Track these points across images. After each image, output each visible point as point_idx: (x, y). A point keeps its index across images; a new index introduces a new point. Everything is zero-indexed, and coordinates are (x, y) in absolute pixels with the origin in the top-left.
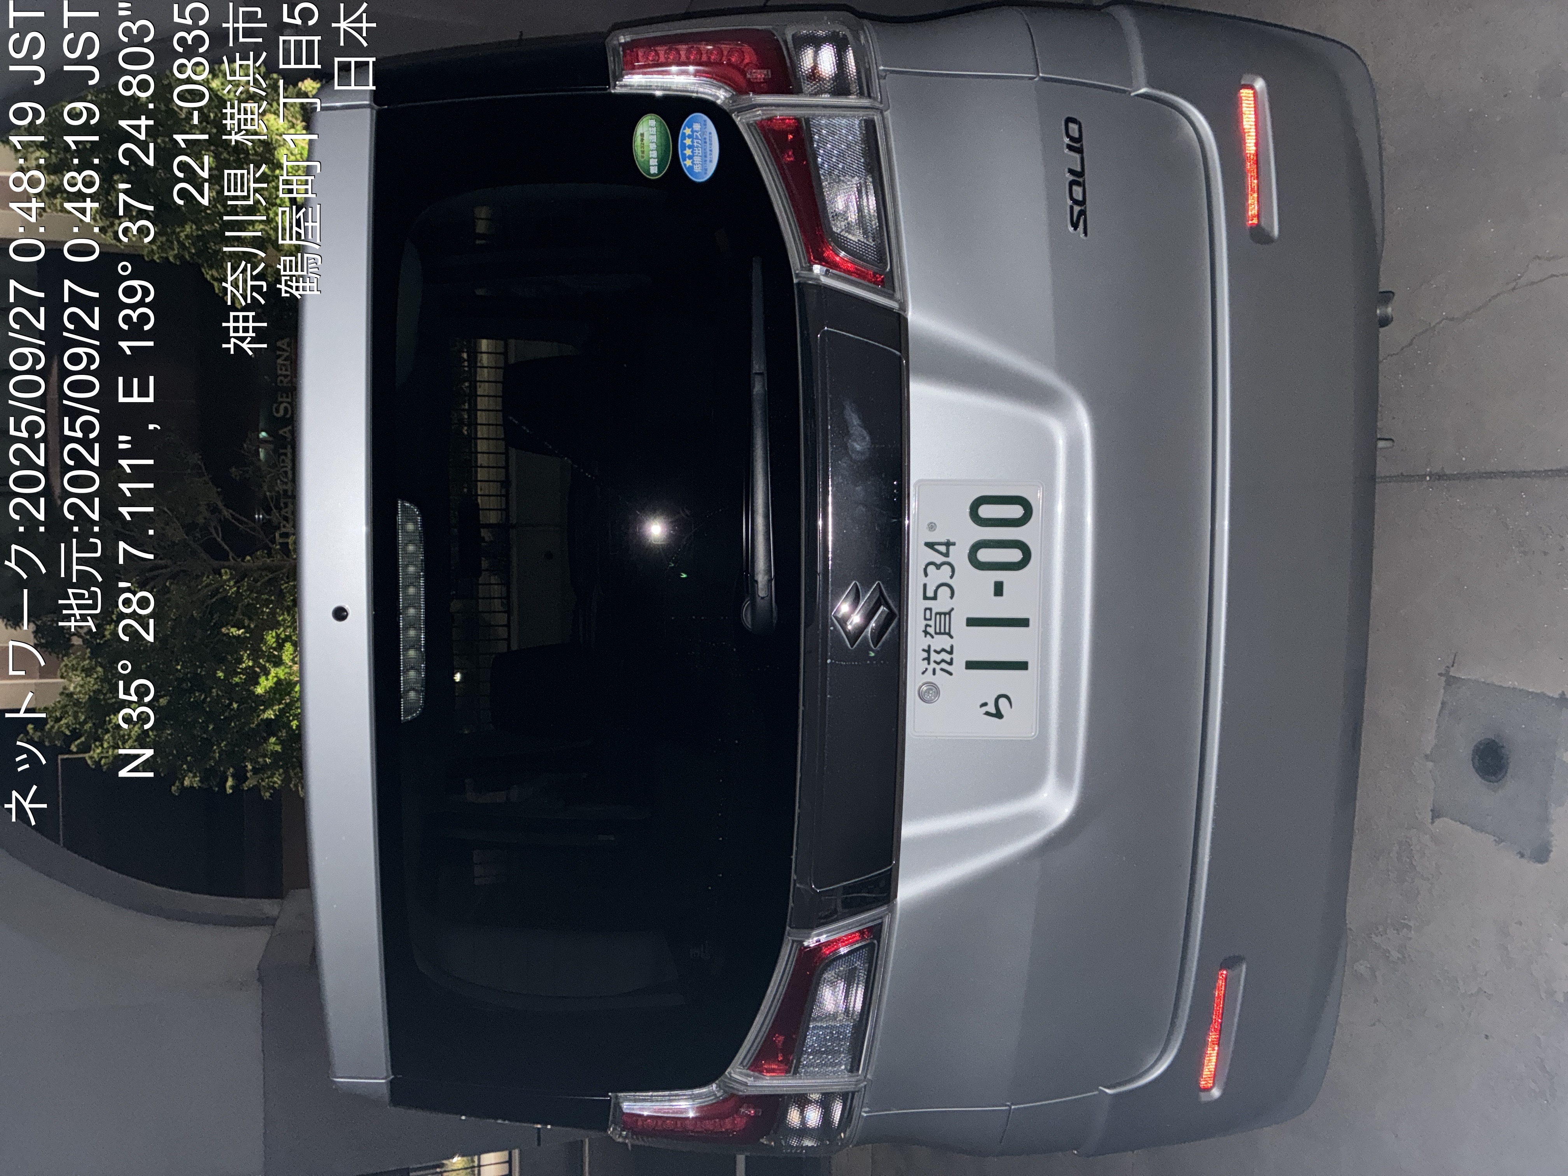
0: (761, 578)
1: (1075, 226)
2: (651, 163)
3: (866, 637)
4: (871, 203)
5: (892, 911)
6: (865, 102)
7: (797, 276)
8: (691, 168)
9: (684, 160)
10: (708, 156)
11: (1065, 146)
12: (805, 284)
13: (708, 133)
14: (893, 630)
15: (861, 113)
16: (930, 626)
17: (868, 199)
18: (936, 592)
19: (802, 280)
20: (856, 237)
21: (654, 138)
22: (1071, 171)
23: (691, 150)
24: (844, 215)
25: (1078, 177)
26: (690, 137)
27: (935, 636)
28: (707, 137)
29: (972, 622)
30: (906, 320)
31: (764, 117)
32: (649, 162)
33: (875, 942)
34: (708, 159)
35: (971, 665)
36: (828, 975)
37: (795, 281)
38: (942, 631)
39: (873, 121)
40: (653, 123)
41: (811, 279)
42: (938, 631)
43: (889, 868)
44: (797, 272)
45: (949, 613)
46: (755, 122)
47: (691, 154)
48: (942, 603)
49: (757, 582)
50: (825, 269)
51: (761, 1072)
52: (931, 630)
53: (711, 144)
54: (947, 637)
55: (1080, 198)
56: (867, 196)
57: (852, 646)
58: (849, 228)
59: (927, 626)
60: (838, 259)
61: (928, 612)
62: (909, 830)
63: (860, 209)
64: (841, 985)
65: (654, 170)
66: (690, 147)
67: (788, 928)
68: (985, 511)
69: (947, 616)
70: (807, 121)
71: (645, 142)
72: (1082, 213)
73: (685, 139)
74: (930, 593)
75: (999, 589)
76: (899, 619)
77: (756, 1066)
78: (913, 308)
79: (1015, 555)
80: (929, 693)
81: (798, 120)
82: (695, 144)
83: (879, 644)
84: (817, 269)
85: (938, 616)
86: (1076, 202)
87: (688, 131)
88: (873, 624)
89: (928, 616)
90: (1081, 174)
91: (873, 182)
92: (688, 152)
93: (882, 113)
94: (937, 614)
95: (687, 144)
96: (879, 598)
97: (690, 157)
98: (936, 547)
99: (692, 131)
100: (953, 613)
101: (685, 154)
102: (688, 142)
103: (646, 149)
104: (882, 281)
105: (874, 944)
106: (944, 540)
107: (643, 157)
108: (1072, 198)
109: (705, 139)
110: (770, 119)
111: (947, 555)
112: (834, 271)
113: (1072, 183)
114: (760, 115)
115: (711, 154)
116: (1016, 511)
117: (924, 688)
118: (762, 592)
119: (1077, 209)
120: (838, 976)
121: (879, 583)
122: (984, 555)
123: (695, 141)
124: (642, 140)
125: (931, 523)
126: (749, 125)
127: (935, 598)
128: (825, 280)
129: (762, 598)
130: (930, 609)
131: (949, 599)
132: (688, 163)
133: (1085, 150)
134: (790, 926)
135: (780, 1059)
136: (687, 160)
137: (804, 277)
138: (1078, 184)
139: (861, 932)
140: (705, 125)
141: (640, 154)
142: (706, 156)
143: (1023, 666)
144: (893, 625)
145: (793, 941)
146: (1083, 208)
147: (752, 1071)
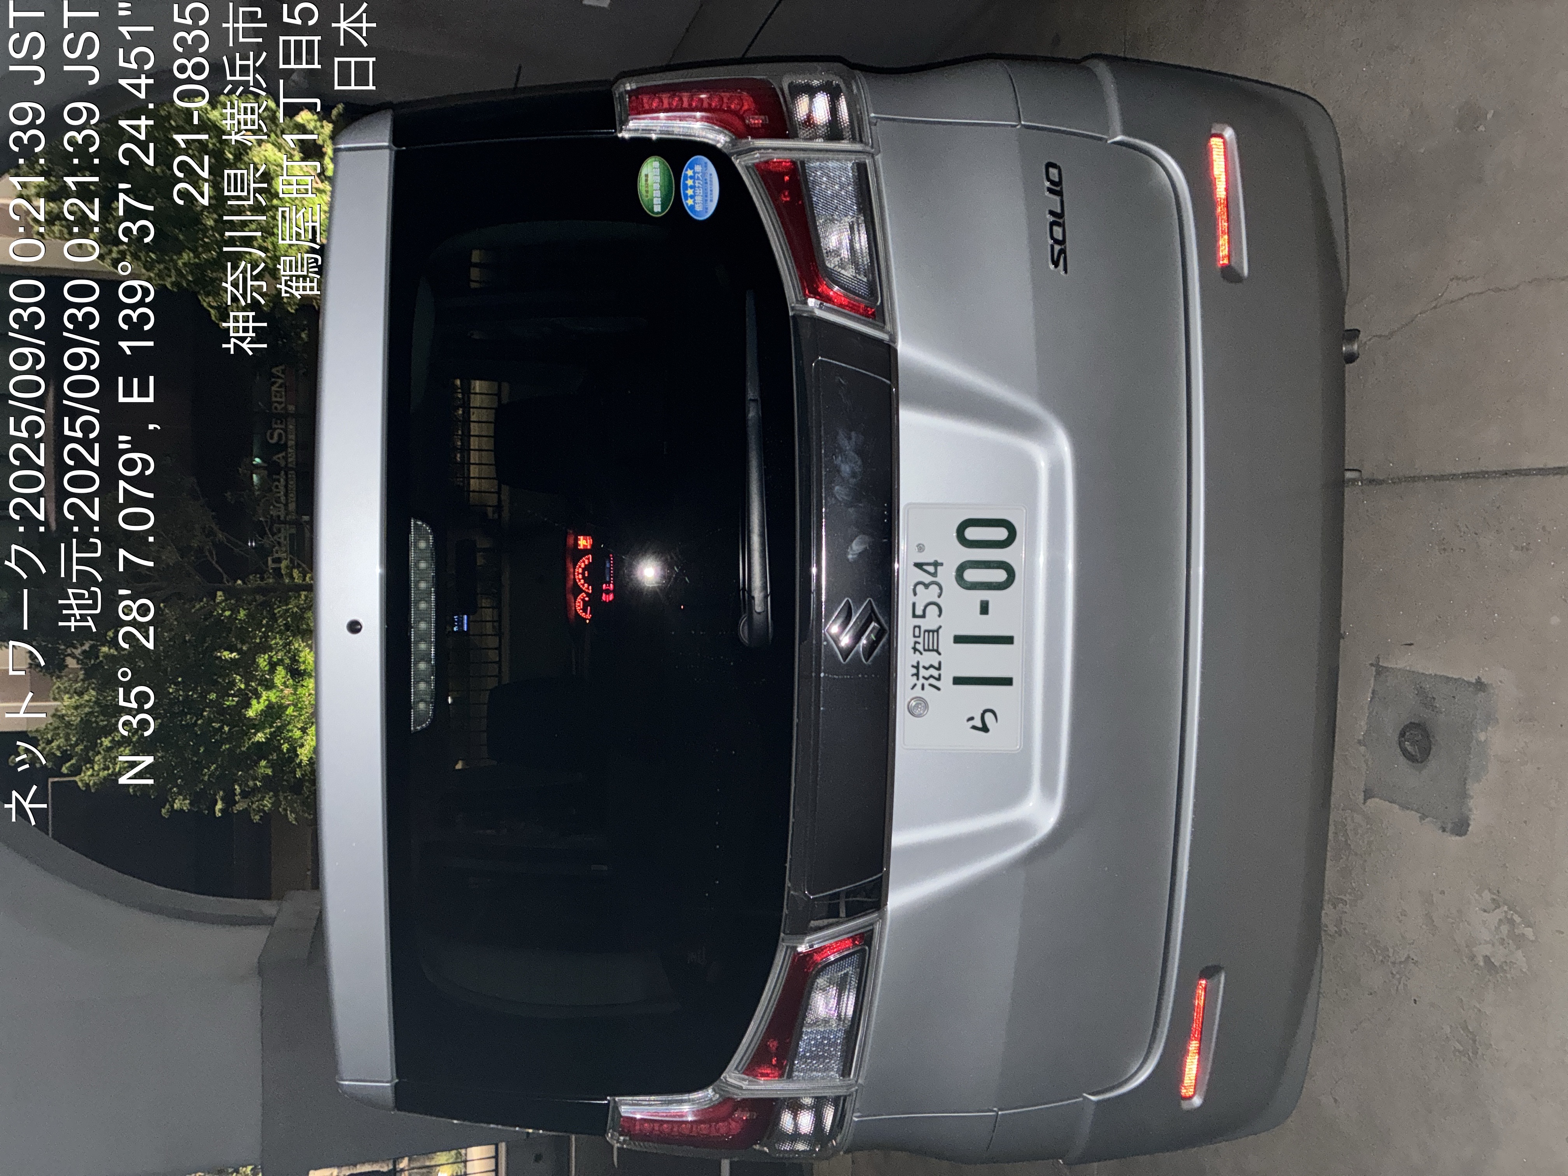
0: (758, 594)
1: (1056, 264)
2: (656, 201)
3: (857, 653)
4: (862, 242)
5: (882, 917)
6: (858, 147)
7: (793, 309)
8: (692, 207)
9: (686, 199)
10: (709, 196)
11: (1046, 190)
12: (801, 316)
13: (708, 175)
14: (884, 646)
15: (853, 157)
16: (919, 643)
17: (860, 237)
18: (924, 611)
19: (798, 312)
20: (849, 273)
21: (658, 179)
22: (1052, 213)
23: (692, 190)
24: (837, 253)
25: (1058, 219)
26: (691, 177)
27: (924, 653)
28: (708, 178)
29: (959, 639)
30: (896, 351)
31: (762, 160)
32: (652, 200)
33: (867, 948)
34: (709, 199)
35: (958, 681)
36: (821, 981)
37: (791, 314)
38: (931, 648)
39: (865, 164)
40: (656, 164)
41: (807, 311)
42: (926, 647)
43: (880, 875)
44: (793, 305)
45: (937, 631)
46: (754, 164)
47: (692, 193)
48: (931, 621)
49: (753, 598)
50: (819, 302)
51: (757, 1076)
52: (920, 647)
53: (711, 184)
54: (935, 653)
55: (1061, 238)
56: (859, 233)
57: (845, 661)
58: (842, 265)
59: (916, 643)
60: (831, 293)
61: (917, 630)
62: (899, 839)
63: (852, 248)
64: (833, 991)
65: (657, 208)
66: (691, 187)
67: (782, 935)
68: (971, 533)
69: (935, 634)
70: (803, 163)
71: (649, 182)
72: (1062, 252)
73: (687, 180)
74: (919, 612)
75: (984, 608)
76: (890, 635)
77: (751, 1069)
78: (903, 339)
79: (1000, 576)
80: (918, 707)
81: (794, 163)
82: (697, 185)
83: (871, 659)
84: (812, 302)
86: (1057, 241)
87: (690, 173)
88: (864, 641)
89: (917, 634)
90: (1061, 215)
91: (865, 222)
92: (690, 192)
93: (873, 156)
94: (925, 631)
95: (689, 185)
96: (870, 614)
97: (692, 197)
98: (925, 567)
99: (694, 173)
100: (941, 631)
101: (687, 194)
102: (690, 182)
103: (650, 189)
104: (873, 314)
105: (866, 950)
106: (932, 561)
107: (647, 196)
108: (1052, 237)
109: (706, 180)
110: (767, 162)
111: (934, 575)
112: (829, 305)
113: (1052, 224)
114: (757, 158)
115: (711, 194)
116: (1001, 534)
117: (913, 703)
118: (758, 607)
119: (1057, 248)
120: (830, 982)
121: (870, 601)
122: (971, 575)
123: (697, 182)
124: (646, 180)
125: (920, 544)
126: (747, 168)
127: (923, 616)
128: (819, 313)
129: (759, 613)
130: (919, 627)
131: (937, 617)
132: (690, 202)
133: (1065, 194)
134: (784, 933)
135: (774, 1062)
136: (689, 199)
137: (799, 310)
138: (1058, 224)
139: (854, 938)
140: (706, 166)
141: (644, 192)
142: (706, 196)
143: (1007, 682)
144: (884, 640)
145: (787, 947)
146: (1063, 247)
147: (747, 1075)
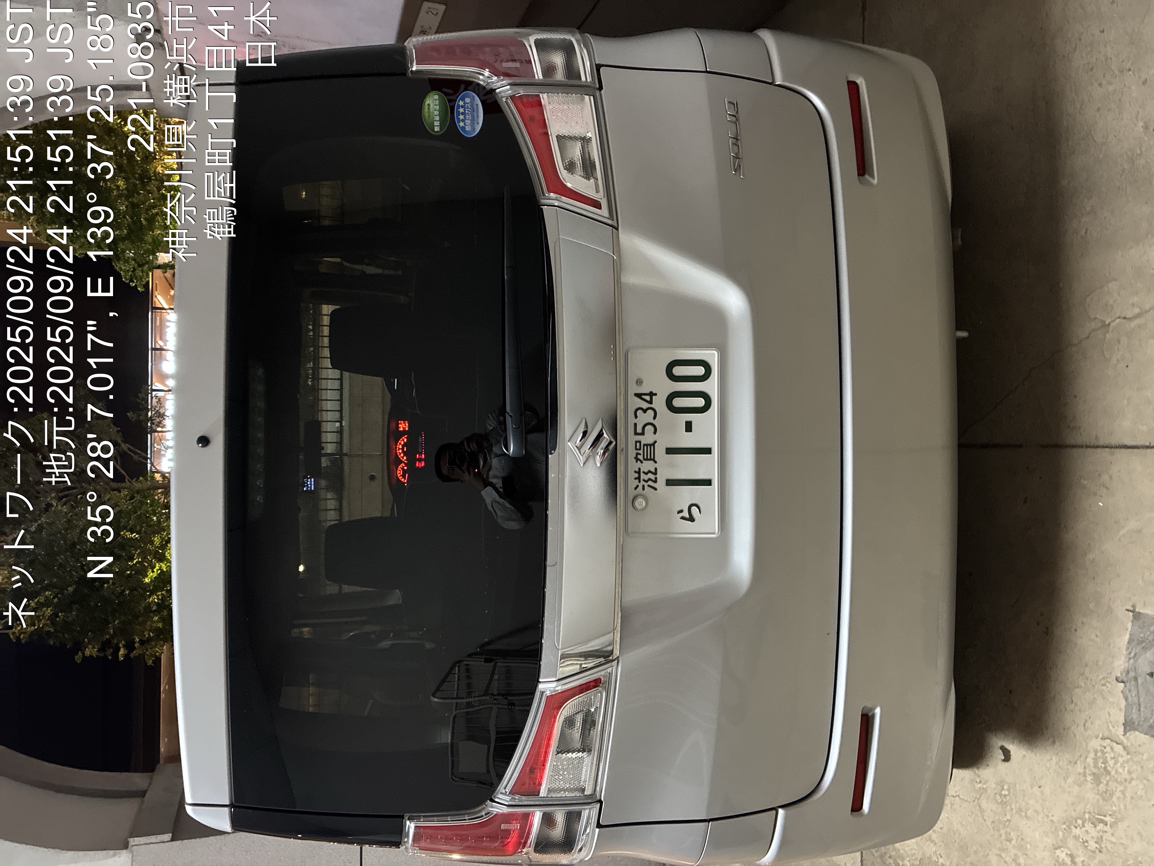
1: (736, 170)
2: (436, 123)
7: (540, 201)
8: (463, 128)
9: (459, 122)
10: (476, 119)
11: (727, 116)
13: (475, 105)
16: (640, 454)
18: (643, 429)
21: (438, 107)
26: (462, 107)
27: (644, 461)
28: (475, 107)
29: (670, 451)
32: (433, 123)
34: (476, 123)
35: (670, 482)
38: (649, 457)
40: (436, 97)
42: (645, 457)
44: (540, 198)
45: (654, 444)
48: (648, 438)
52: (640, 457)
53: (478, 112)
54: (652, 462)
59: (637, 454)
61: (638, 444)
65: (437, 129)
66: (463, 114)
68: (678, 371)
69: (652, 447)
71: (431, 110)
73: (459, 108)
74: (639, 430)
75: (689, 426)
79: (700, 402)
82: (467, 112)
85: (645, 447)
87: (461, 103)
89: (638, 447)
92: (461, 117)
94: (644, 445)
95: (461, 112)
96: (602, 430)
97: (463, 121)
98: (643, 397)
99: (465, 103)
100: (656, 445)
101: (459, 118)
102: (461, 110)
103: (431, 115)
106: (648, 392)
107: (429, 120)
109: (473, 108)
111: (651, 402)
115: (478, 119)
123: (467, 110)
124: (429, 108)
130: (640, 442)
131: (653, 435)
132: (462, 124)
136: (461, 122)
140: (474, 99)
141: (427, 118)
142: (474, 120)
144: (612, 449)
145: (543, 691)
